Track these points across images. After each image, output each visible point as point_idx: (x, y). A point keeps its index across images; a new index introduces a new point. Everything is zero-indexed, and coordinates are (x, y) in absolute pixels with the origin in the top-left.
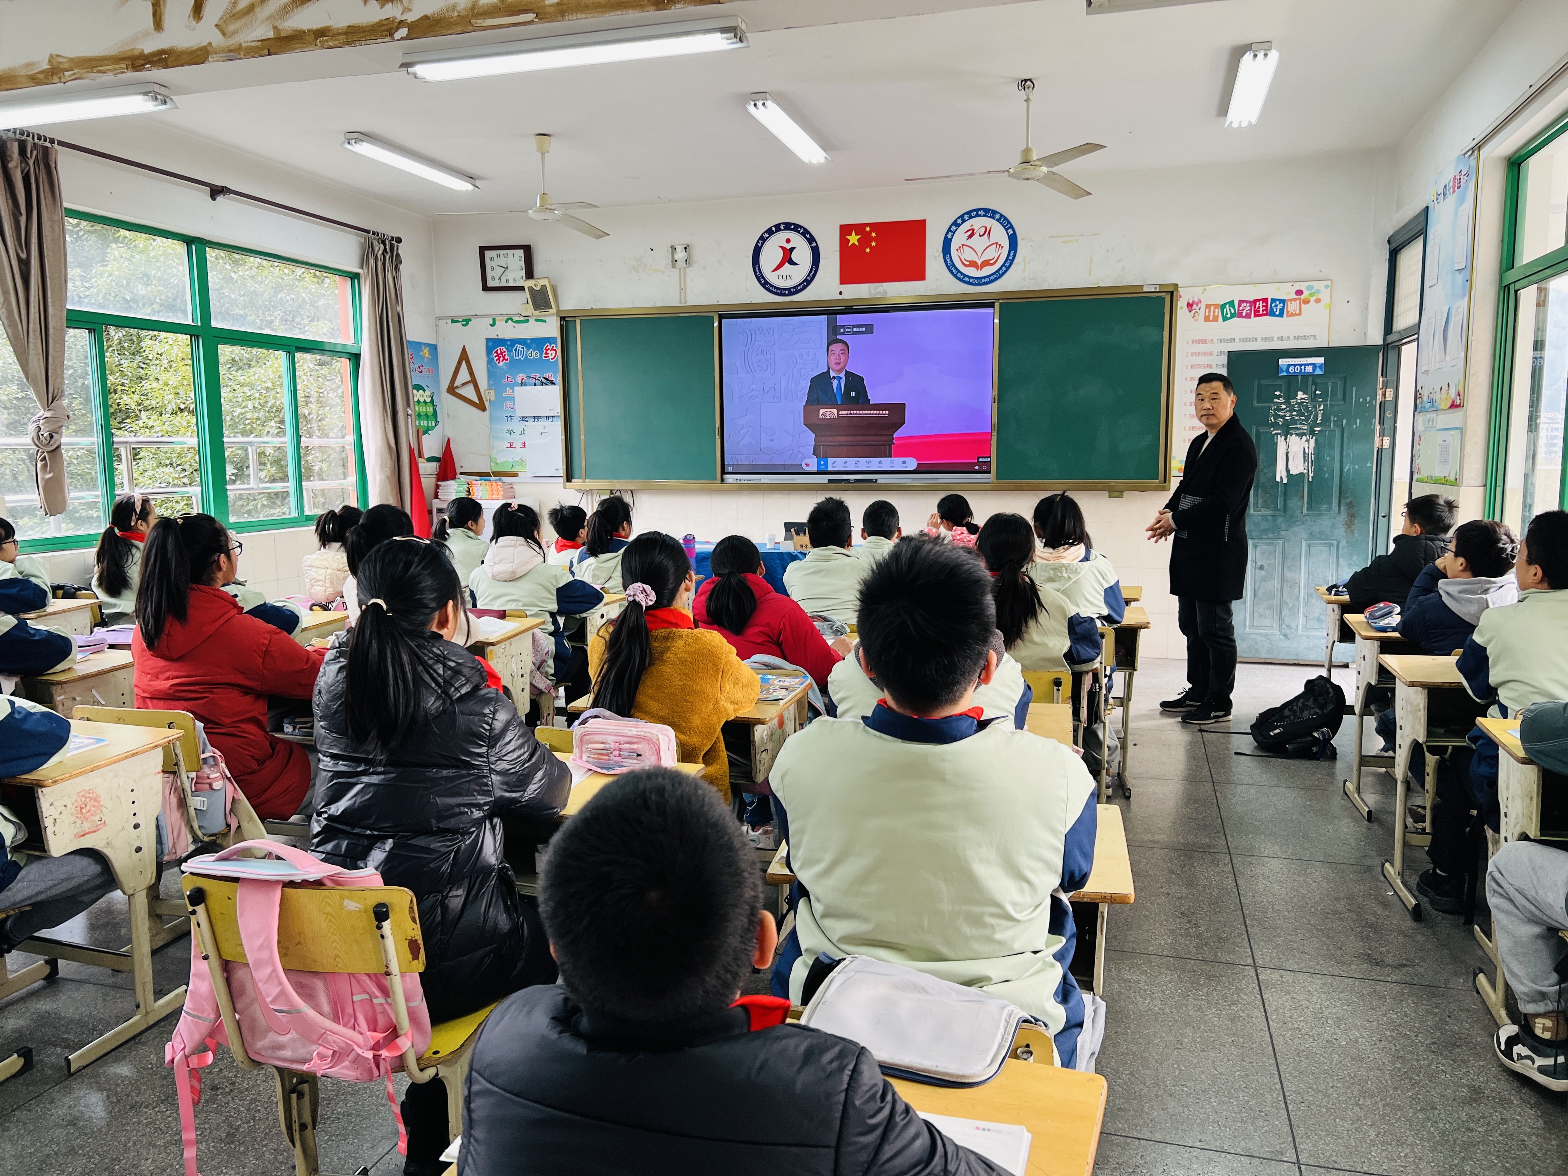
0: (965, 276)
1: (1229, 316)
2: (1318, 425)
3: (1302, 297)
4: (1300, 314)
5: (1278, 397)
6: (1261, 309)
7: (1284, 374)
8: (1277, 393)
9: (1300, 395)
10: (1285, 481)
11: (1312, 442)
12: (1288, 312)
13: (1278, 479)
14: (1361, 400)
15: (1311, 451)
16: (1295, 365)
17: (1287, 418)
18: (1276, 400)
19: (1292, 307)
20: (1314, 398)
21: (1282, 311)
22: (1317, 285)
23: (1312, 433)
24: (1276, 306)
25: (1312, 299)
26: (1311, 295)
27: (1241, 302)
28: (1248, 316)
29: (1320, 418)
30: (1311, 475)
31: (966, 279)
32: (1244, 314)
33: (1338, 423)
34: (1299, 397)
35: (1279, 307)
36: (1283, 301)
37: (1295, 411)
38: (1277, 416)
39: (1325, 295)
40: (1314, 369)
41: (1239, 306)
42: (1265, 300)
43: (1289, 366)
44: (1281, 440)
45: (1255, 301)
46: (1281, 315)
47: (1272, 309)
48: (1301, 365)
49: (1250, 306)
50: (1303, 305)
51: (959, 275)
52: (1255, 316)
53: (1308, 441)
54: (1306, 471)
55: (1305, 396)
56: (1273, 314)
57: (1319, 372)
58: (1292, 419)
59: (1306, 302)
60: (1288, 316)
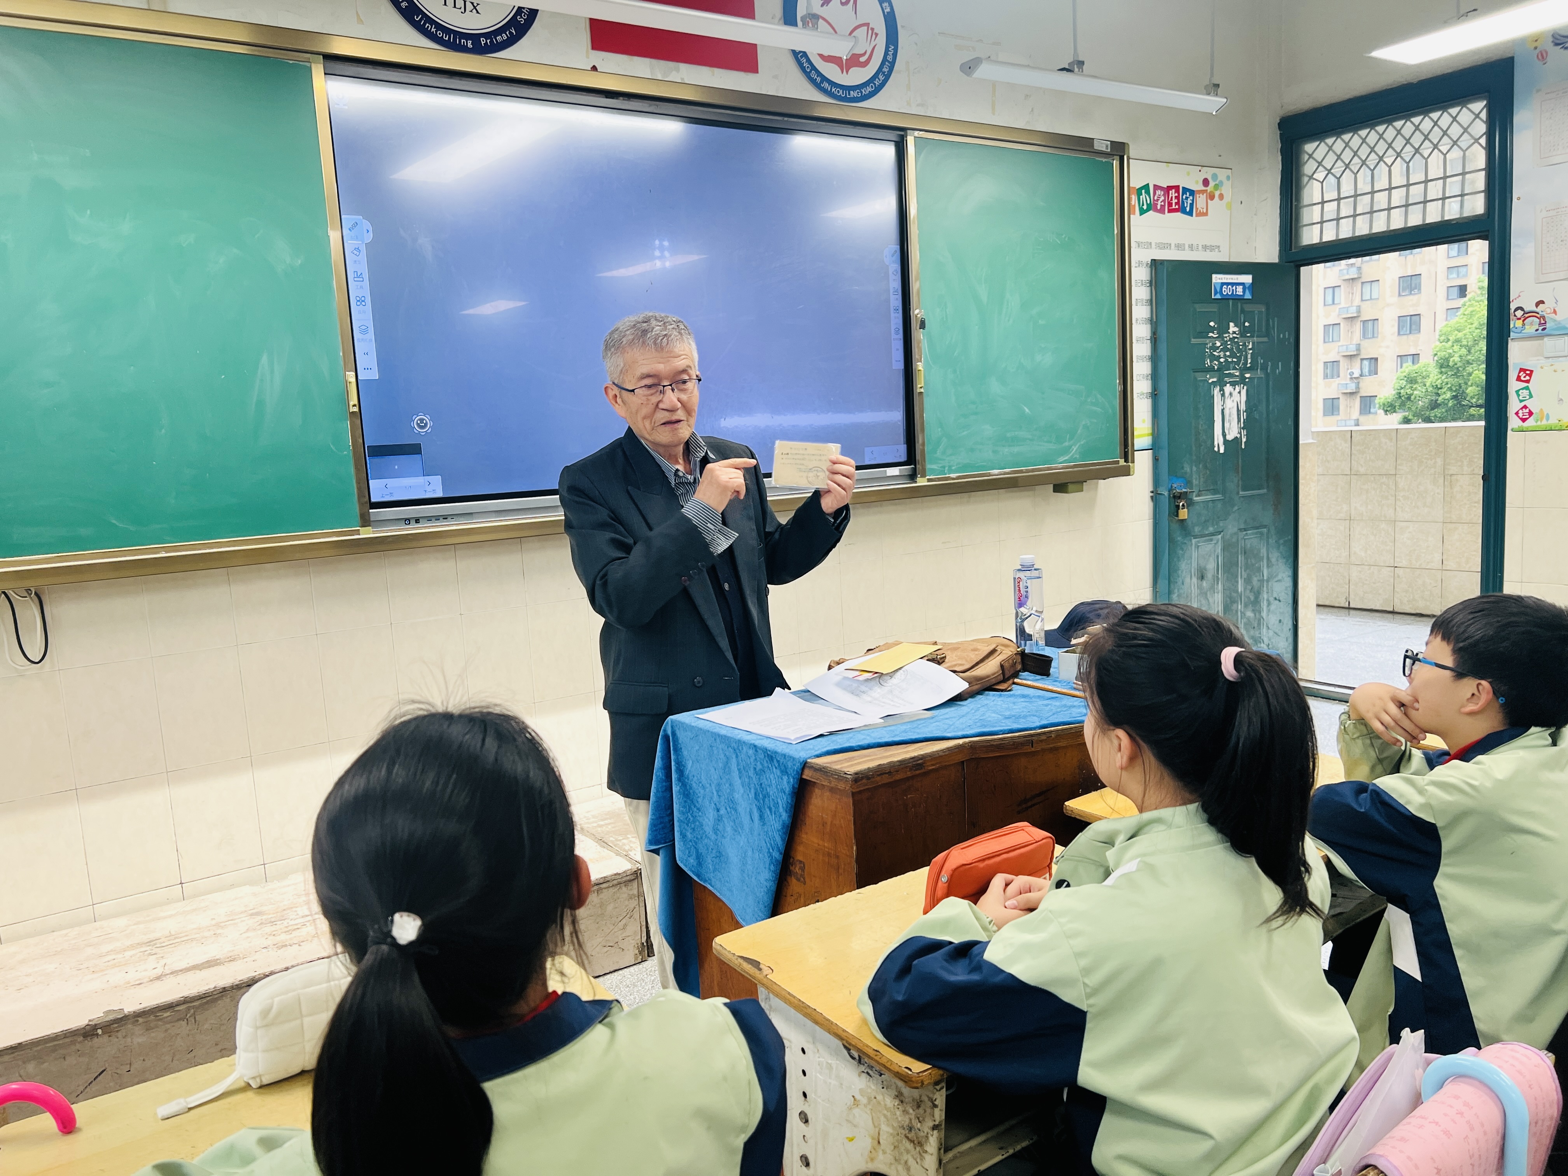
0: (824, 79)
1: (1145, 207)
2: (1248, 370)
3: (1210, 188)
4: (1206, 214)
5: (1212, 329)
6: (1174, 201)
7: (1218, 296)
8: (1212, 324)
9: (1233, 328)
10: (1222, 451)
11: (1244, 392)
12: (1197, 209)
13: (1216, 449)
14: (1281, 336)
15: (1243, 407)
16: (1228, 284)
17: (1222, 360)
18: (1211, 334)
19: (1201, 201)
20: (1243, 332)
21: (1192, 205)
22: (1222, 174)
23: (1242, 381)
24: (1187, 198)
25: (1217, 194)
26: (1217, 187)
27: (1156, 187)
28: (1162, 211)
29: (1249, 361)
30: (1244, 440)
31: (826, 85)
32: (1159, 207)
33: (1264, 368)
34: (1231, 331)
35: (1189, 201)
36: (1192, 193)
37: (1228, 350)
38: (1214, 358)
39: (1226, 190)
40: (1244, 292)
41: (1155, 193)
42: (1177, 188)
43: (1223, 284)
44: (1216, 391)
45: (1170, 188)
46: (1190, 214)
47: (1183, 202)
48: (1233, 284)
49: (1164, 195)
50: (1209, 201)
51: (813, 75)
52: (1170, 211)
53: (1240, 392)
54: (1238, 436)
55: (1236, 329)
56: (1184, 212)
57: (1248, 296)
58: (1226, 361)
59: (1212, 197)
60: (1197, 216)
